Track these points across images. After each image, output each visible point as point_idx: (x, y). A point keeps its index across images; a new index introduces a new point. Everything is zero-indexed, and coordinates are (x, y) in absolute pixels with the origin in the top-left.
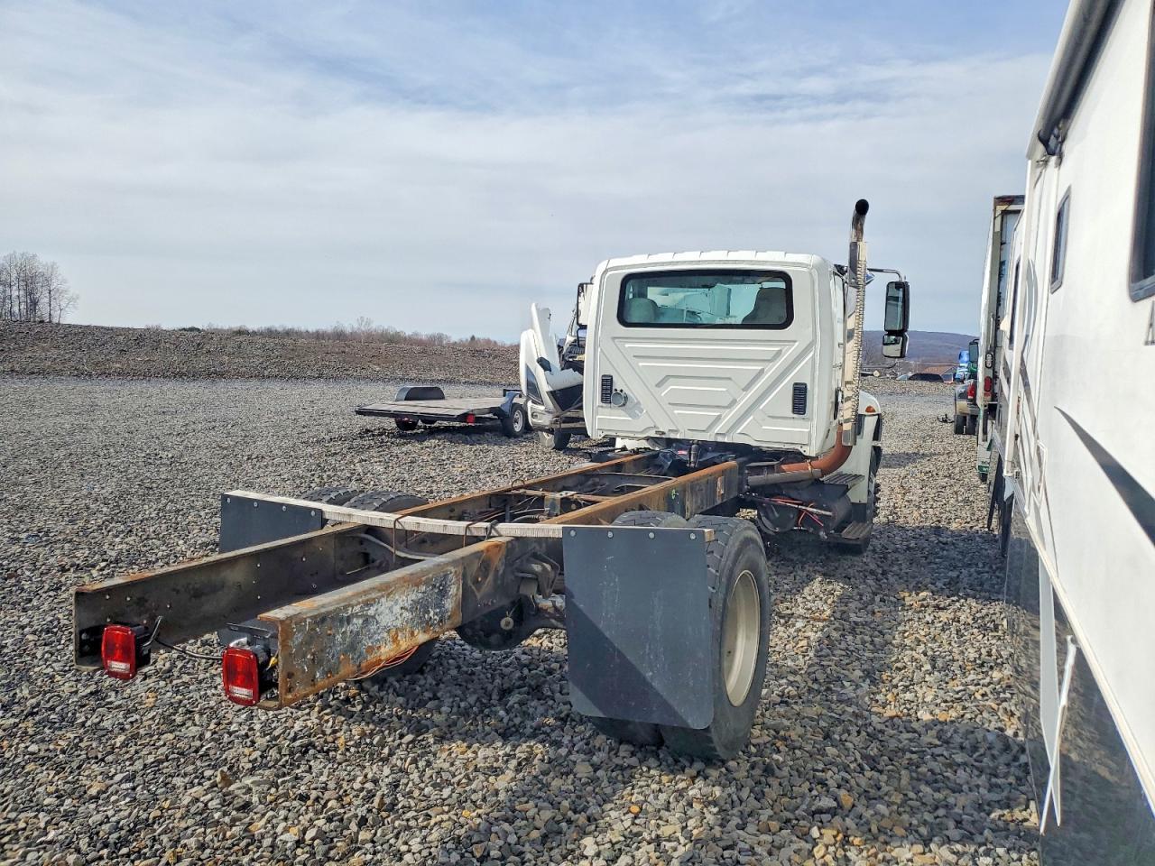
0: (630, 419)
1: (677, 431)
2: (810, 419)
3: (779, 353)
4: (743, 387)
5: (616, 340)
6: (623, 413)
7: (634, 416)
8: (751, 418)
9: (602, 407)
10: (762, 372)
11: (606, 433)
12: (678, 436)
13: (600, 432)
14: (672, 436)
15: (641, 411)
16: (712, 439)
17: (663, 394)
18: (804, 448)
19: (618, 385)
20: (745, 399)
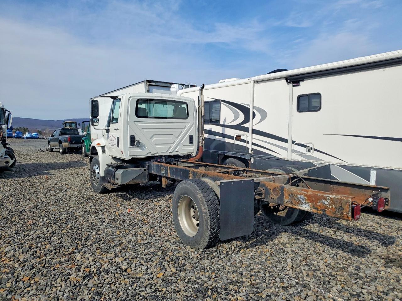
0: (141, 151)
1: (157, 153)
2: (194, 145)
3: (185, 126)
4: (176, 137)
5: (135, 122)
6: (139, 149)
7: (143, 149)
8: (179, 146)
9: (131, 147)
10: (181, 132)
11: (132, 157)
12: (158, 155)
13: (130, 157)
14: (156, 155)
15: (145, 147)
16: (168, 154)
17: (152, 141)
18: (192, 154)
19: (137, 138)
20: (177, 141)
